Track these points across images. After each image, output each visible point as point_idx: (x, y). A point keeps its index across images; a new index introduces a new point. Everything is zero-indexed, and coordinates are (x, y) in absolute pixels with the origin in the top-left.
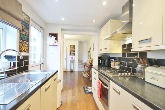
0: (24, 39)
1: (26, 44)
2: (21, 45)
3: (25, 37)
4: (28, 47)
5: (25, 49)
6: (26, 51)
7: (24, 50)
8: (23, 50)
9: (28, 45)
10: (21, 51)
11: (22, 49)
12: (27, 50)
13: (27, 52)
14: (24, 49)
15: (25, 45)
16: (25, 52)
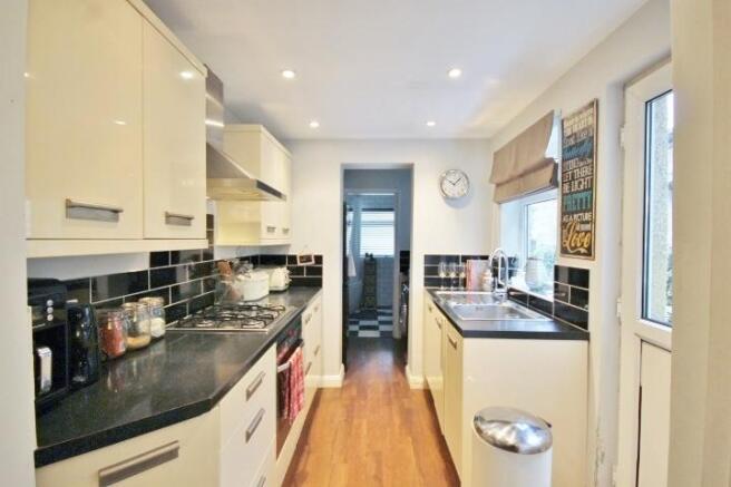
0: (574, 209)
1: (583, 223)
2: (565, 231)
3: (576, 200)
4: (588, 235)
5: (579, 245)
6: (583, 250)
7: (576, 247)
8: (572, 248)
9: (588, 227)
10: (564, 251)
11: (567, 245)
12: (586, 246)
13: (584, 254)
14: (573, 245)
15: (578, 229)
16: (579, 253)
